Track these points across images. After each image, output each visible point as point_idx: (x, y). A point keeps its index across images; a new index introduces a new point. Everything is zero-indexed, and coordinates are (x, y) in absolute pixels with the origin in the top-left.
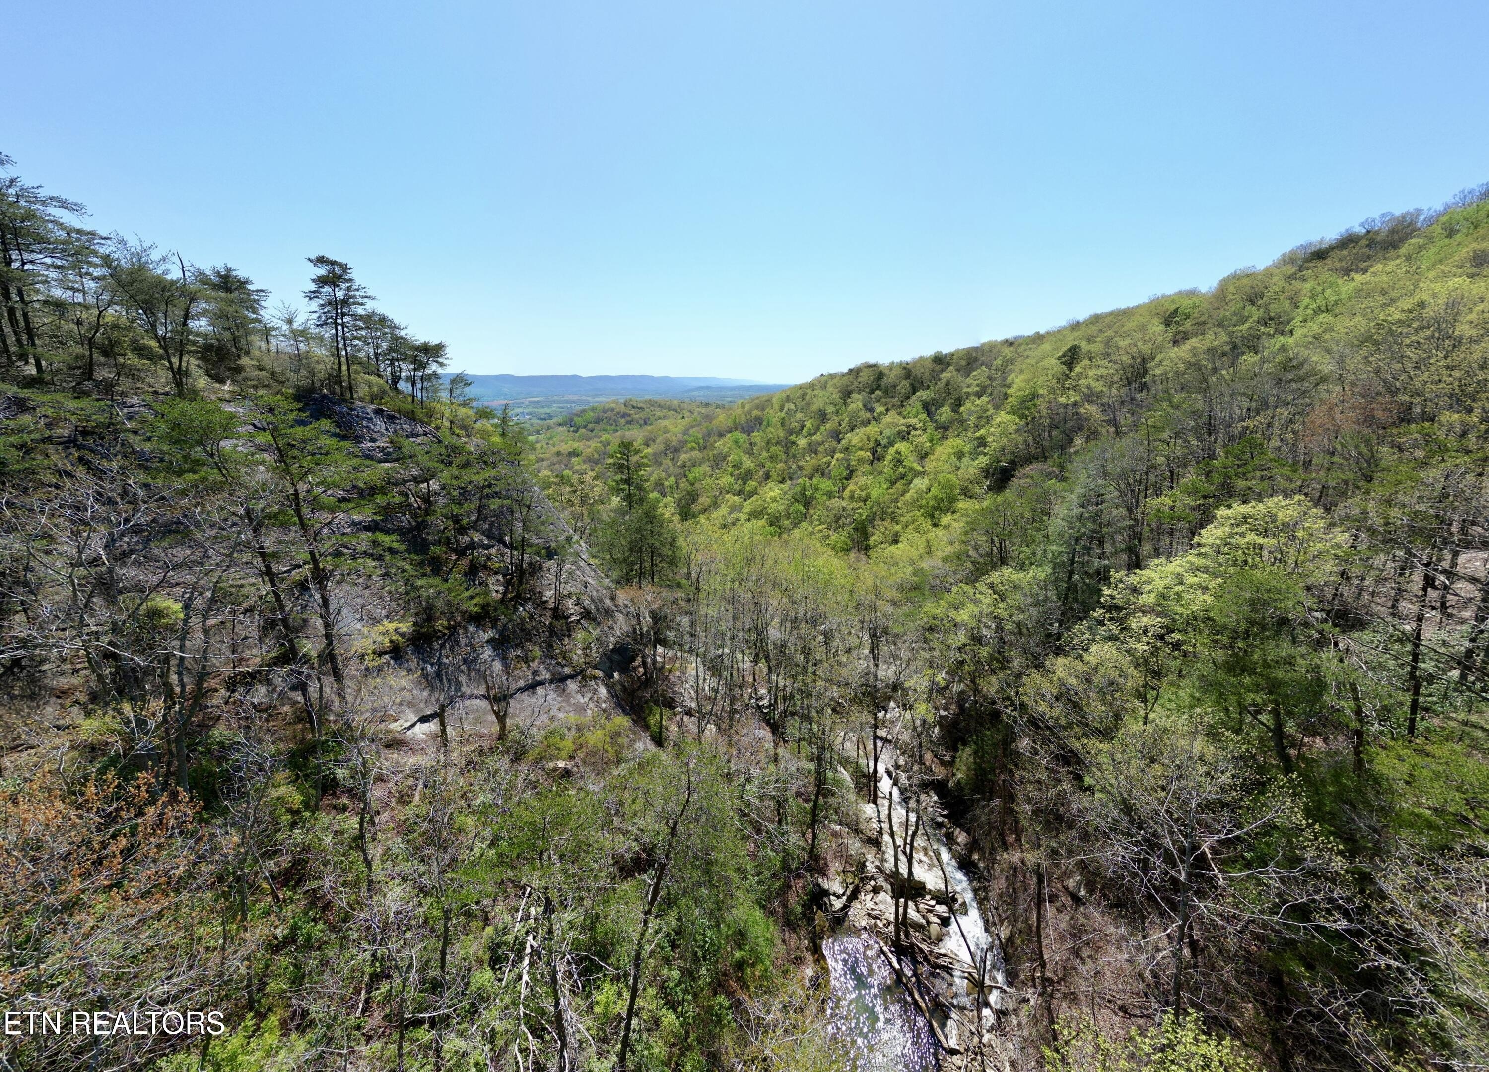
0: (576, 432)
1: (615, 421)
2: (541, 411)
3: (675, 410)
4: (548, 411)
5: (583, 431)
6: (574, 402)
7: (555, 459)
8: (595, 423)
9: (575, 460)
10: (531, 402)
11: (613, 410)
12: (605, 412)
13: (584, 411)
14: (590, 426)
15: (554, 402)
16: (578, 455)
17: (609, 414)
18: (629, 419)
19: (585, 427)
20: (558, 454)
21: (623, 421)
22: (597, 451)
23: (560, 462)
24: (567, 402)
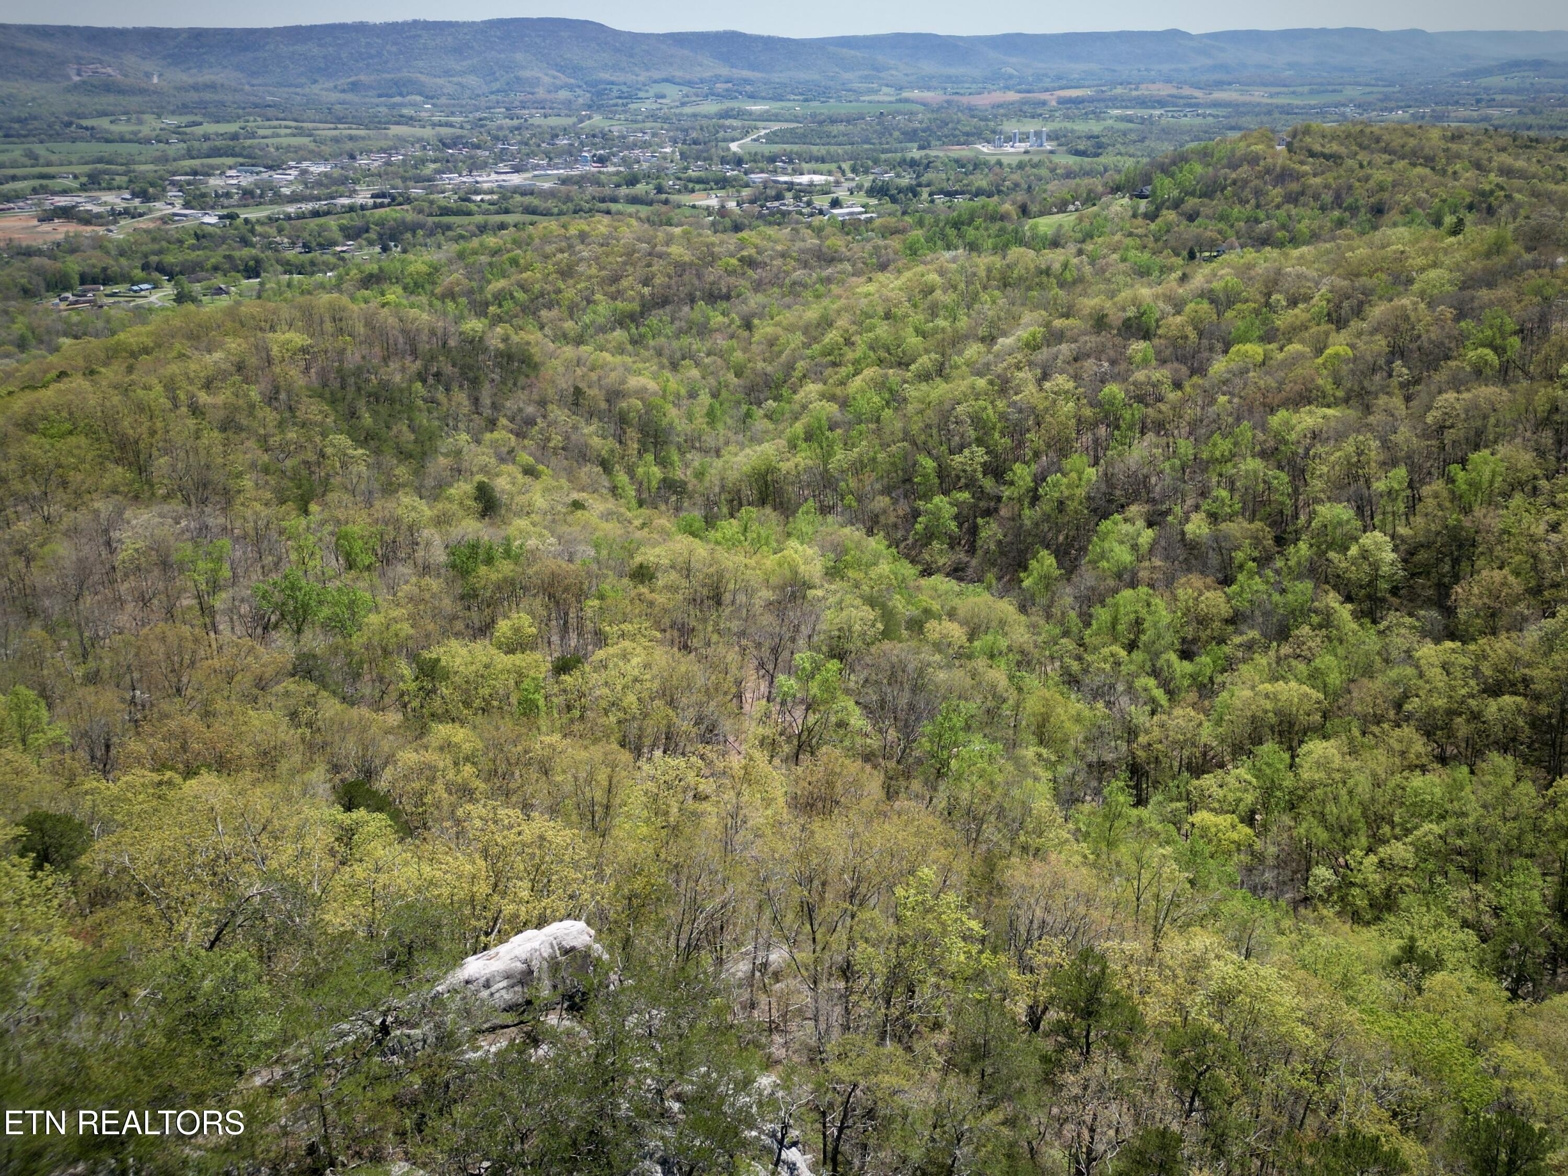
0: (1151, 216)
1: (1258, 193)
2: (1081, 127)
3: (1429, 161)
4: (1095, 127)
5: (1170, 215)
6: (1161, 103)
7: (1091, 341)
8: (1203, 195)
9: (1138, 347)
10: (1062, 101)
11: (1253, 160)
12: (1234, 166)
13: (1182, 159)
14: (1191, 203)
15: (1115, 102)
16: (1146, 335)
17: (1244, 171)
18: (1294, 187)
19: (1176, 205)
20: (1100, 322)
21: (1276, 193)
22: (1196, 324)
23: (1098, 353)
24: (1143, 103)
